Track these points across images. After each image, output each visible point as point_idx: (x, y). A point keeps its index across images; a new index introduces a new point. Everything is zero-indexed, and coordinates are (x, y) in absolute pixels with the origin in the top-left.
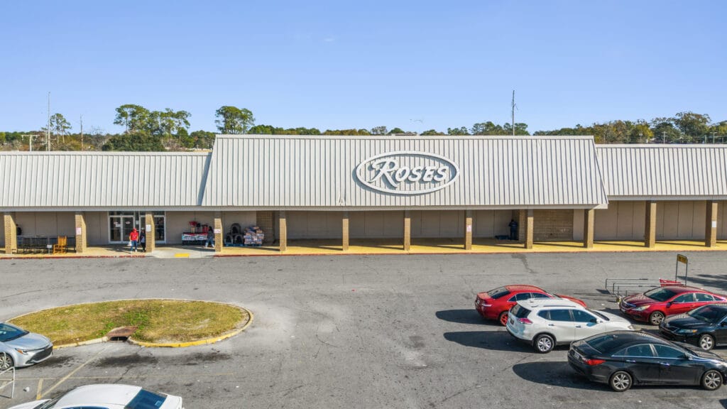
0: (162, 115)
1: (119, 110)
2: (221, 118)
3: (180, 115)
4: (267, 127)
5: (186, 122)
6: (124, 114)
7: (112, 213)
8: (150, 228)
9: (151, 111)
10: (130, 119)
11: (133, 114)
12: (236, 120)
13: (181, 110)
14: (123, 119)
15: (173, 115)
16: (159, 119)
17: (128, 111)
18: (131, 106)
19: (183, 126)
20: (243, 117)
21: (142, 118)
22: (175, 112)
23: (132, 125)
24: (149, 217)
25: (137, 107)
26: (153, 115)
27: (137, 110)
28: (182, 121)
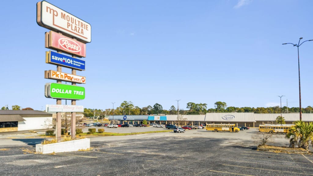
0: (199, 105)
1: (188, 104)
2: (216, 105)
3: (204, 105)
4: (233, 107)
5: (206, 107)
6: (189, 105)
7: (195, 122)
8: (199, 123)
9: (196, 104)
10: (190, 106)
11: (191, 105)
12: (221, 106)
13: (204, 103)
14: (189, 107)
15: (202, 105)
16: (198, 106)
17: (190, 104)
18: (191, 103)
19: (205, 108)
20: (223, 105)
21: (193, 106)
22: (203, 104)
23: (191, 108)
24: (199, 122)
25: (192, 103)
26: (197, 105)
27: (192, 104)
28: (205, 106)
